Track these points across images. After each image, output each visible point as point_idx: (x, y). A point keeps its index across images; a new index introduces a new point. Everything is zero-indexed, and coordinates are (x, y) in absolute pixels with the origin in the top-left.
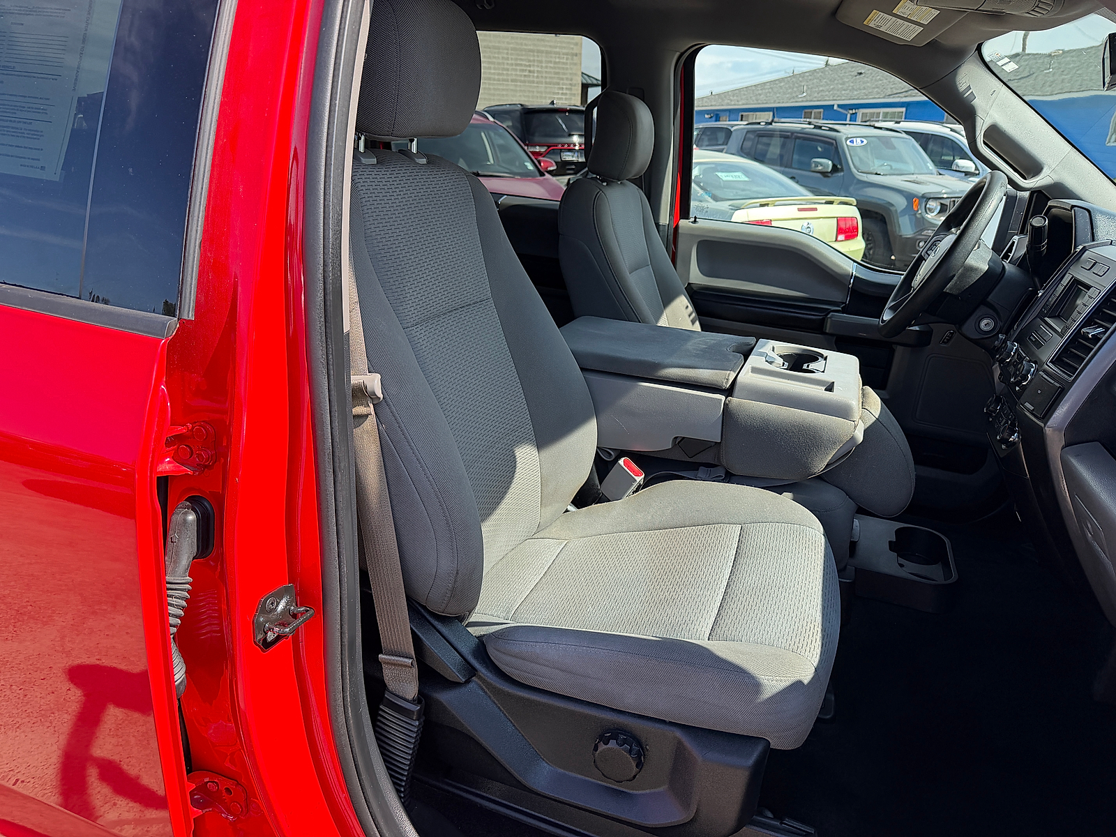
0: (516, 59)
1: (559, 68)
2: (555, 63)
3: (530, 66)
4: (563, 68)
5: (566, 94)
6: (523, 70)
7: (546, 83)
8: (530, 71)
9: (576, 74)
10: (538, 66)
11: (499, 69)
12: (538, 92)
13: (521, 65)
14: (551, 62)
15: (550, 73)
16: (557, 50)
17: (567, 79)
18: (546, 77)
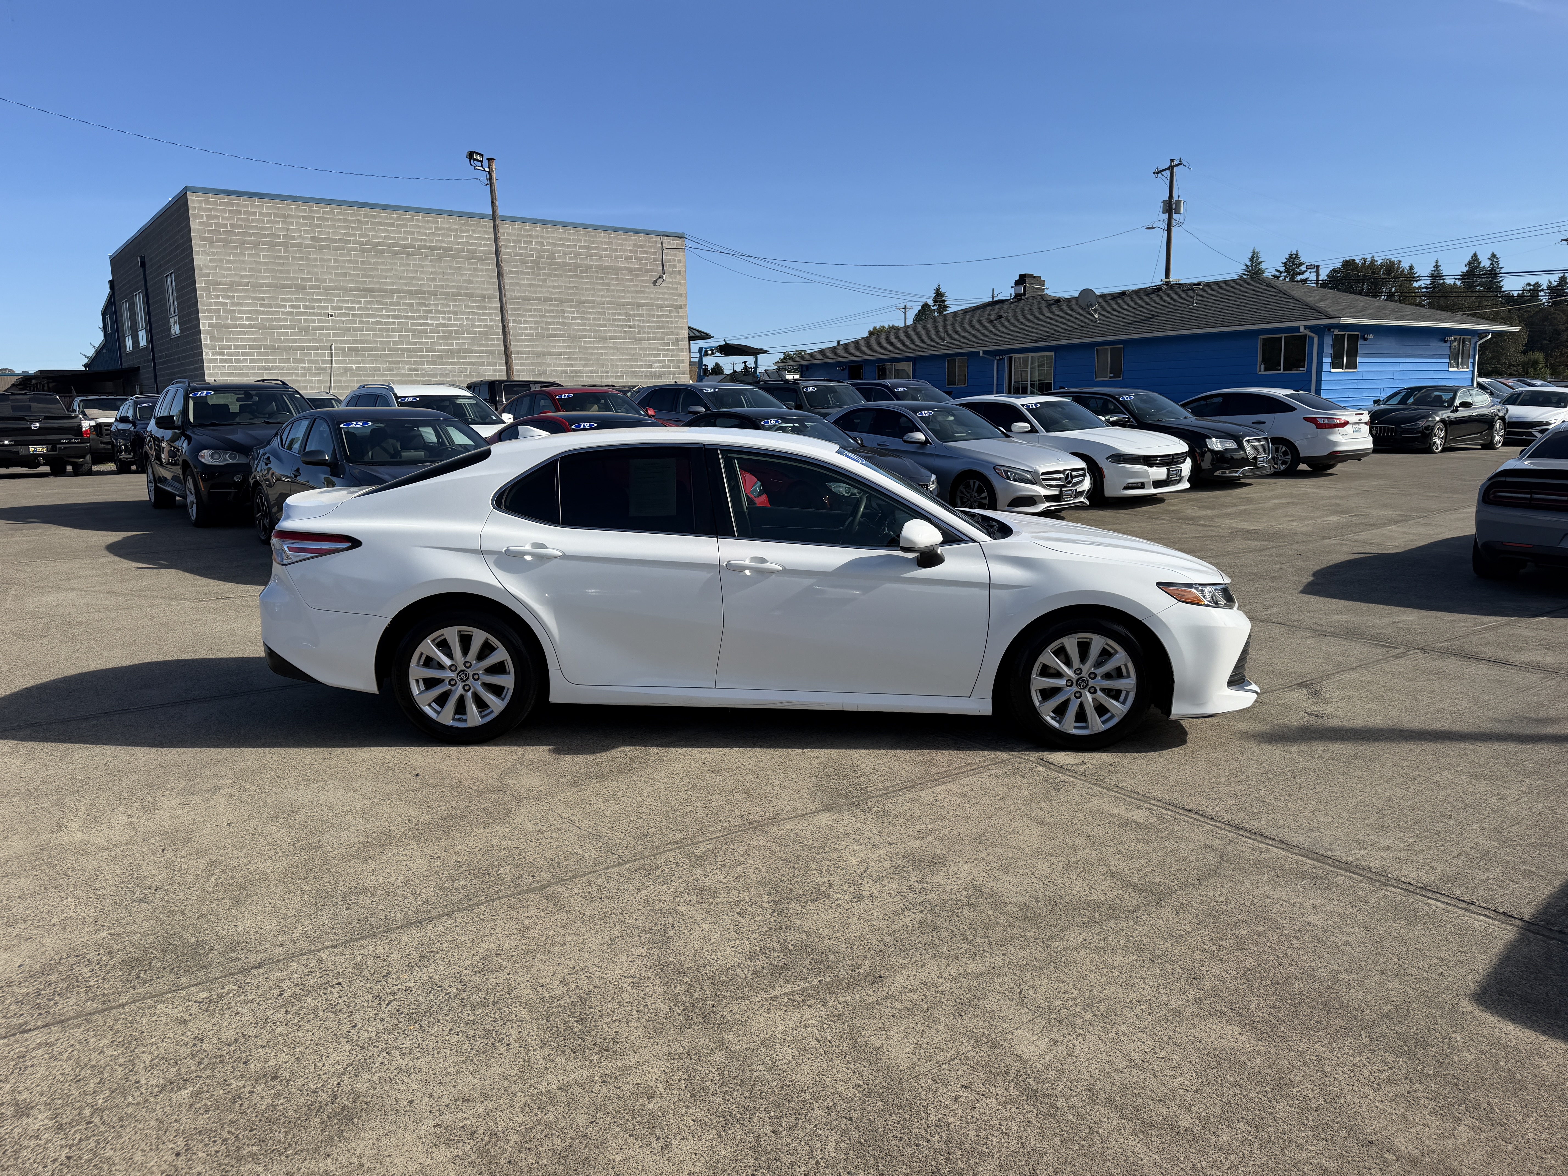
0: (614, 314)
1: (662, 322)
2: (658, 316)
3: (630, 321)
4: (667, 322)
5: (672, 350)
6: (622, 326)
7: (649, 339)
8: (630, 327)
9: (682, 328)
10: (639, 320)
11: (595, 325)
18: (649, 333)
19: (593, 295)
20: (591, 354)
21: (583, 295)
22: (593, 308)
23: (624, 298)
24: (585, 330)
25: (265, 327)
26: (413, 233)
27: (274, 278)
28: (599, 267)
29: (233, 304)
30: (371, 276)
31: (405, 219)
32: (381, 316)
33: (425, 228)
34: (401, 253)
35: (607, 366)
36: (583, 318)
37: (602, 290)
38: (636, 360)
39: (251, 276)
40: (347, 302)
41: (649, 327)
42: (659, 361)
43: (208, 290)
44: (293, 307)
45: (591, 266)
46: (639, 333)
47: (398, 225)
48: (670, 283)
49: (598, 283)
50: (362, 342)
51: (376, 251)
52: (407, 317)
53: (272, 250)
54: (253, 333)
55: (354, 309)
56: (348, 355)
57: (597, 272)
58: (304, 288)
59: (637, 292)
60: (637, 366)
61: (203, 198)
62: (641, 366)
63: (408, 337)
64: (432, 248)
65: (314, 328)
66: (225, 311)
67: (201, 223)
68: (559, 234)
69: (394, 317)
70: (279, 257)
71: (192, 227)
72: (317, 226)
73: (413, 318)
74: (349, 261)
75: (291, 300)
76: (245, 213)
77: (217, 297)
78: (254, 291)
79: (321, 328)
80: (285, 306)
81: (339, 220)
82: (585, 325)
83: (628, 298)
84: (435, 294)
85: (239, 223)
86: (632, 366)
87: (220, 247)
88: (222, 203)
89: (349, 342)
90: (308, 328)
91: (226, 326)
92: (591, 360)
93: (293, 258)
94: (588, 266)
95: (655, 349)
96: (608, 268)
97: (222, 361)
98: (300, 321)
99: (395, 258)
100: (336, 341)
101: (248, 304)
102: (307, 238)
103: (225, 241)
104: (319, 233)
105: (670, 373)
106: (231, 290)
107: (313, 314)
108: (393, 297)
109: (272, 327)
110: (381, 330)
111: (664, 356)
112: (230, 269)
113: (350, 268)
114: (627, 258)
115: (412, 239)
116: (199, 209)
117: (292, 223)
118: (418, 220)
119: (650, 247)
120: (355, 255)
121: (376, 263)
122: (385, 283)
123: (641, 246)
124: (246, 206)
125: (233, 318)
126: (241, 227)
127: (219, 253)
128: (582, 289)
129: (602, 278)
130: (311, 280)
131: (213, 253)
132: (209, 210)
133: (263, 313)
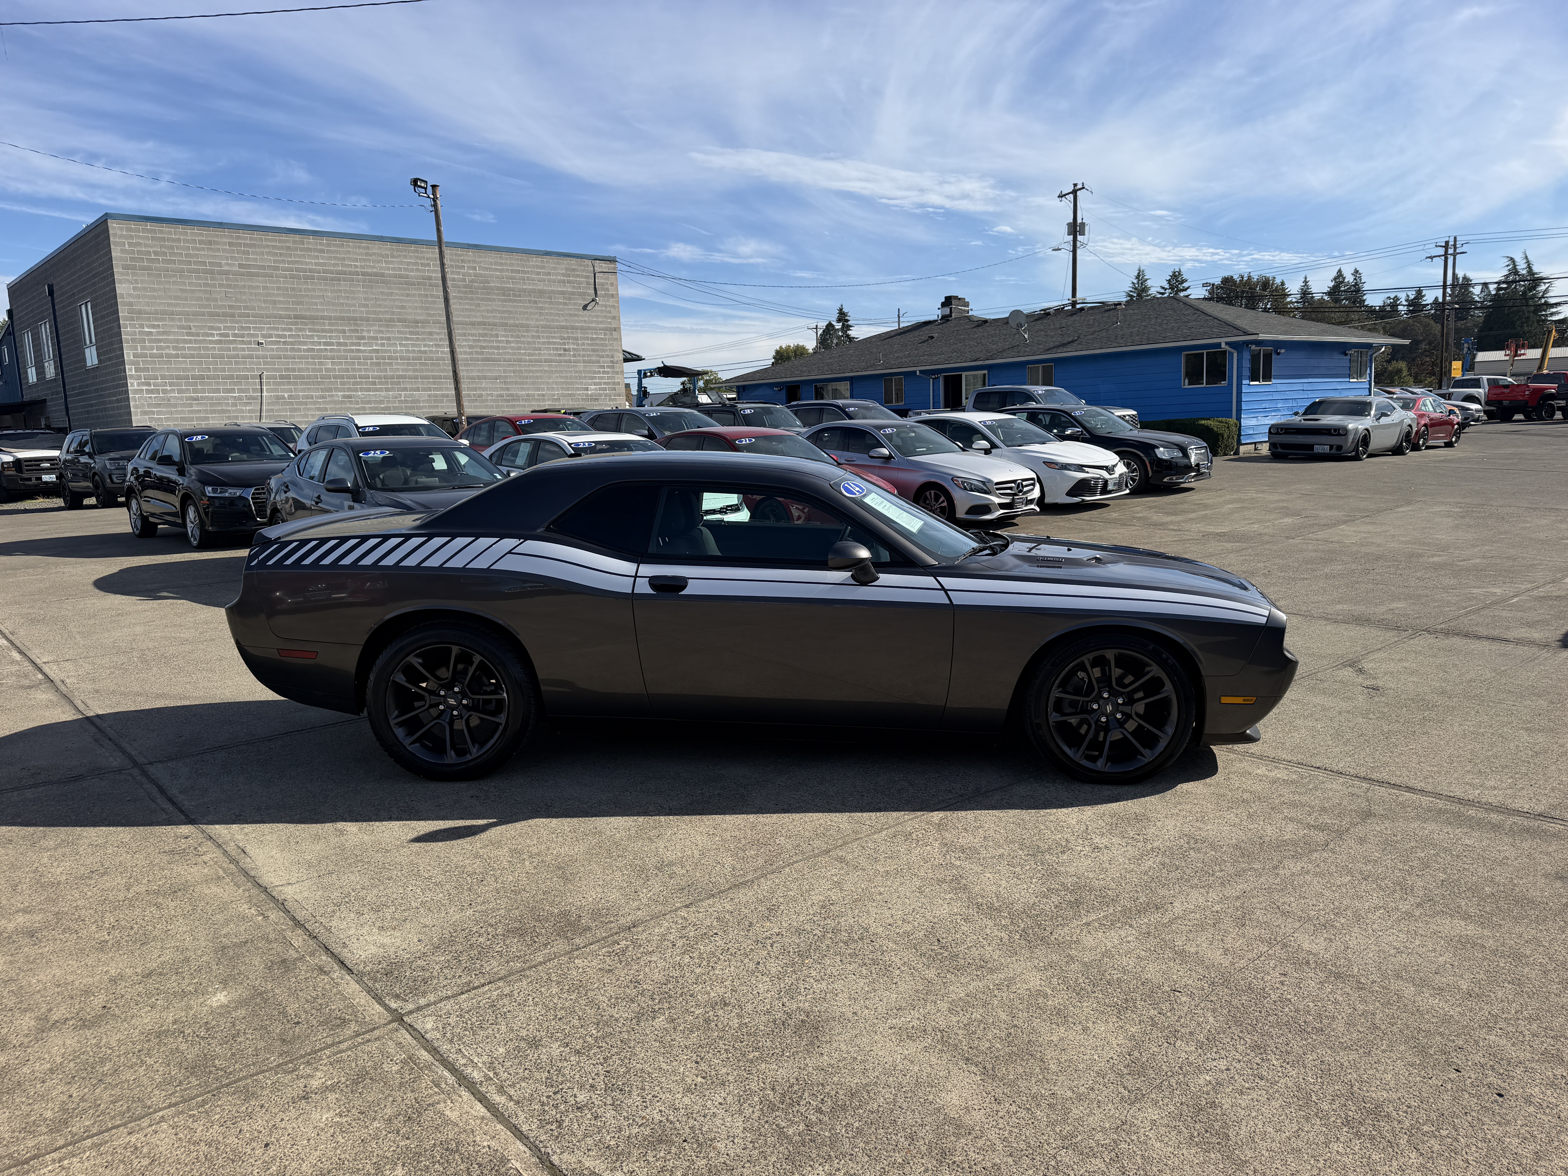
0: (548, 337)
1: (597, 345)
2: (592, 339)
3: (564, 344)
4: (602, 345)
5: (608, 373)
6: (557, 349)
7: (584, 362)
8: (565, 350)
9: (617, 350)
10: (573, 344)
11: (529, 349)
12: (576, 372)
13: (555, 343)
14: (587, 338)
15: (588, 350)
16: (594, 325)
17: (608, 356)
18: (584, 356)
19: (527, 319)
20: (527, 377)
21: (517, 319)
22: (527, 331)
23: (557, 321)
24: (520, 354)
25: (192, 356)
26: (344, 259)
27: (201, 306)
28: (533, 291)
29: (159, 333)
30: (301, 303)
31: (334, 245)
32: (313, 343)
33: (356, 254)
34: (332, 279)
35: (543, 389)
36: (517, 342)
37: (536, 313)
38: (572, 383)
39: (177, 305)
40: (277, 329)
41: (583, 350)
42: (595, 384)
43: (132, 319)
44: (221, 335)
45: (524, 290)
46: (574, 356)
47: (328, 252)
48: (603, 306)
49: (531, 307)
50: (294, 370)
51: (306, 278)
52: (339, 344)
53: (197, 278)
54: (181, 362)
55: (285, 336)
56: (279, 384)
57: (530, 296)
58: (233, 315)
59: (571, 315)
60: (573, 389)
61: (124, 225)
62: (578, 389)
63: (341, 363)
64: (363, 274)
65: (244, 357)
66: (150, 341)
67: (123, 251)
68: (492, 257)
69: (326, 344)
70: (206, 285)
71: (113, 254)
72: (244, 252)
73: (345, 344)
74: (279, 288)
75: (219, 329)
76: (169, 240)
77: (142, 326)
78: (180, 319)
79: (251, 357)
80: (213, 335)
81: (268, 246)
82: (520, 348)
83: (563, 321)
84: (368, 320)
85: (163, 250)
86: (568, 389)
87: (143, 275)
88: (144, 230)
89: (280, 370)
90: (237, 356)
91: (152, 355)
92: (526, 383)
93: (220, 285)
94: (520, 290)
95: (589, 372)
96: (541, 293)
97: (148, 391)
98: (229, 349)
99: (326, 285)
100: (267, 370)
101: (175, 333)
102: (234, 265)
103: (149, 268)
104: (247, 259)
105: (606, 395)
106: (156, 319)
107: (243, 342)
108: (324, 324)
109: (200, 356)
110: (313, 357)
111: (600, 378)
112: (154, 297)
113: (279, 295)
114: (560, 282)
115: (343, 265)
116: (121, 236)
117: (218, 250)
118: (348, 246)
119: (583, 271)
120: (284, 282)
121: (306, 290)
122: (317, 310)
123: (574, 270)
124: (170, 233)
125: (158, 348)
126: (165, 254)
127: (142, 282)
128: (516, 313)
129: (536, 302)
130: (239, 307)
131: (136, 282)
132: (132, 237)
133: (190, 342)
